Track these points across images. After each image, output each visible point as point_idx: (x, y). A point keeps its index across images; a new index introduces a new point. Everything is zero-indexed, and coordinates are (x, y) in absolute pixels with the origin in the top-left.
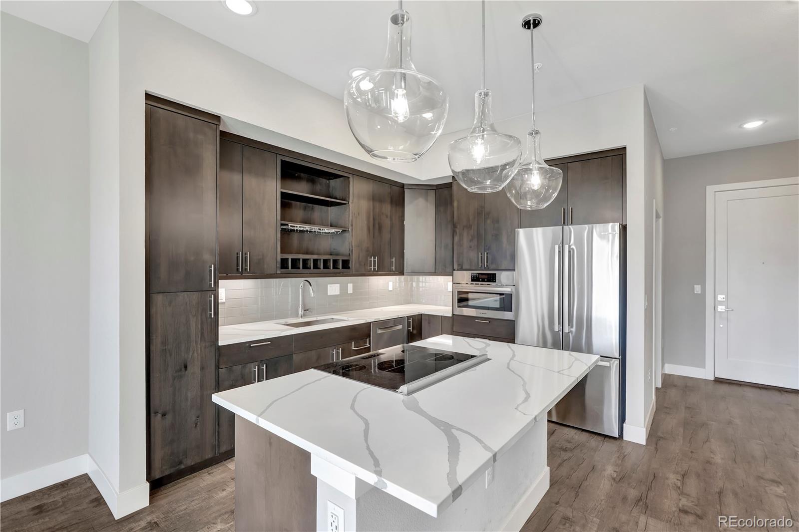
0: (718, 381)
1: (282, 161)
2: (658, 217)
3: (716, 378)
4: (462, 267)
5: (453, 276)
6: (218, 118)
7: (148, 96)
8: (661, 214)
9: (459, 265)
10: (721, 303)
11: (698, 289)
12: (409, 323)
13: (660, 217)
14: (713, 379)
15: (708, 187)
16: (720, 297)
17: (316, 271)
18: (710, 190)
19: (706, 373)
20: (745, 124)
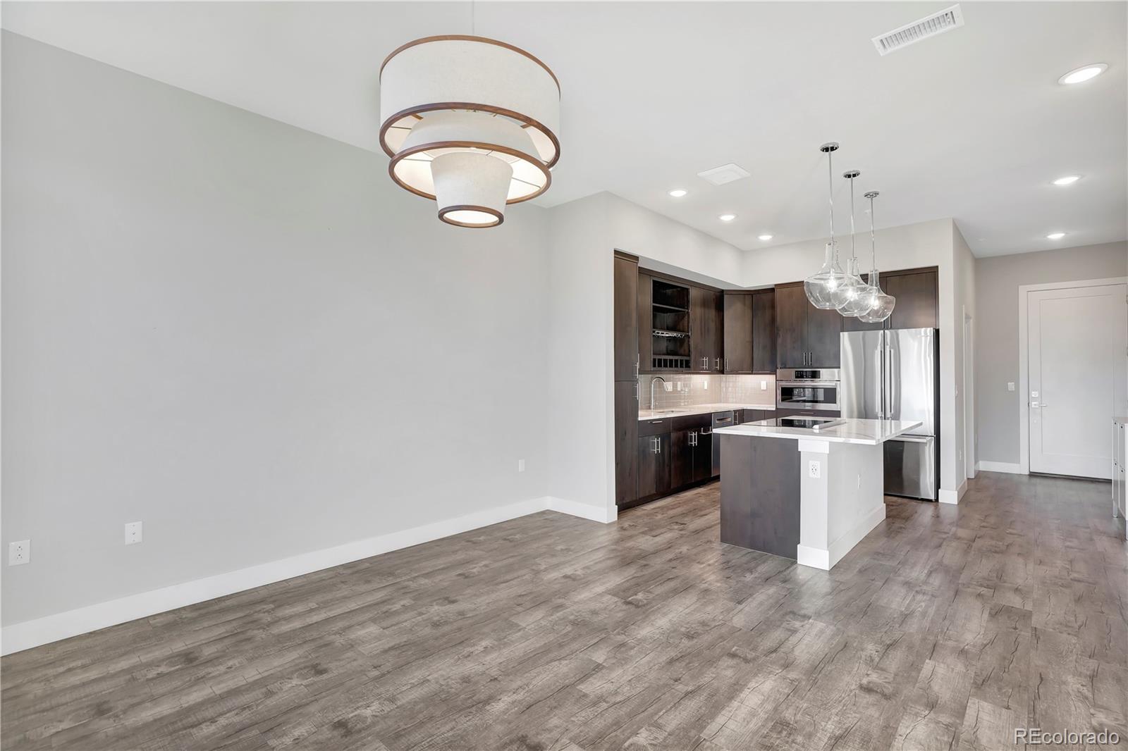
0: (1033, 475)
1: (654, 282)
2: (968, 317)
3: (1030, 472)
4: (785, 365)
5: (776, 374)
6: (637, 258)
7: (616, 252)
8: (972, 314)
9: (782, 364)
10: (1035, 399)
11: (1011, 385)
12: (735, 416)
13: (971, 318)
14: (1027, 473)
15: (1020, 287)
16: (1034, 394)
17: (671, 369)
18: (1023, 290)
19: (1019, 468)
20: (1048, 235)
